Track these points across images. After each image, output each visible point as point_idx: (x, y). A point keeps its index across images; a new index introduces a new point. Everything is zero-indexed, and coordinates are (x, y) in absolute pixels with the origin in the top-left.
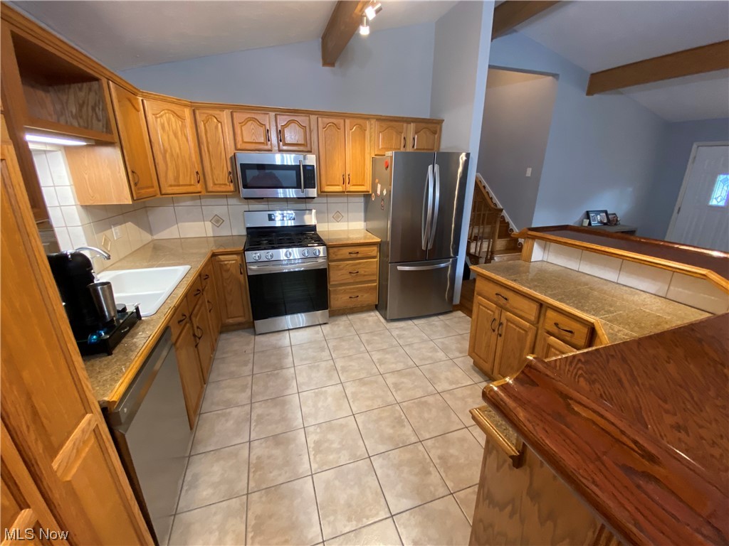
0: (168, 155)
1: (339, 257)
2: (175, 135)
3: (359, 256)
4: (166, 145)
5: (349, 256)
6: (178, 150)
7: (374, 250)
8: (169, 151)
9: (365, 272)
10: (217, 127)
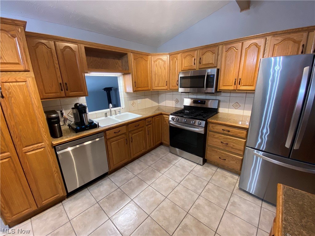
0: (156, 76)
1: (215, 130)
2: (160, 68)
3: (230, 133)
4: (156, 72)
5: (222, 132)
6: (160, 73)
7: (243, 133)
8: (157, 74)
9: (233, 146)
10: (176, 62)
